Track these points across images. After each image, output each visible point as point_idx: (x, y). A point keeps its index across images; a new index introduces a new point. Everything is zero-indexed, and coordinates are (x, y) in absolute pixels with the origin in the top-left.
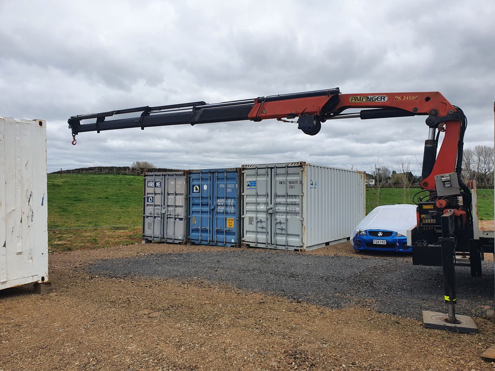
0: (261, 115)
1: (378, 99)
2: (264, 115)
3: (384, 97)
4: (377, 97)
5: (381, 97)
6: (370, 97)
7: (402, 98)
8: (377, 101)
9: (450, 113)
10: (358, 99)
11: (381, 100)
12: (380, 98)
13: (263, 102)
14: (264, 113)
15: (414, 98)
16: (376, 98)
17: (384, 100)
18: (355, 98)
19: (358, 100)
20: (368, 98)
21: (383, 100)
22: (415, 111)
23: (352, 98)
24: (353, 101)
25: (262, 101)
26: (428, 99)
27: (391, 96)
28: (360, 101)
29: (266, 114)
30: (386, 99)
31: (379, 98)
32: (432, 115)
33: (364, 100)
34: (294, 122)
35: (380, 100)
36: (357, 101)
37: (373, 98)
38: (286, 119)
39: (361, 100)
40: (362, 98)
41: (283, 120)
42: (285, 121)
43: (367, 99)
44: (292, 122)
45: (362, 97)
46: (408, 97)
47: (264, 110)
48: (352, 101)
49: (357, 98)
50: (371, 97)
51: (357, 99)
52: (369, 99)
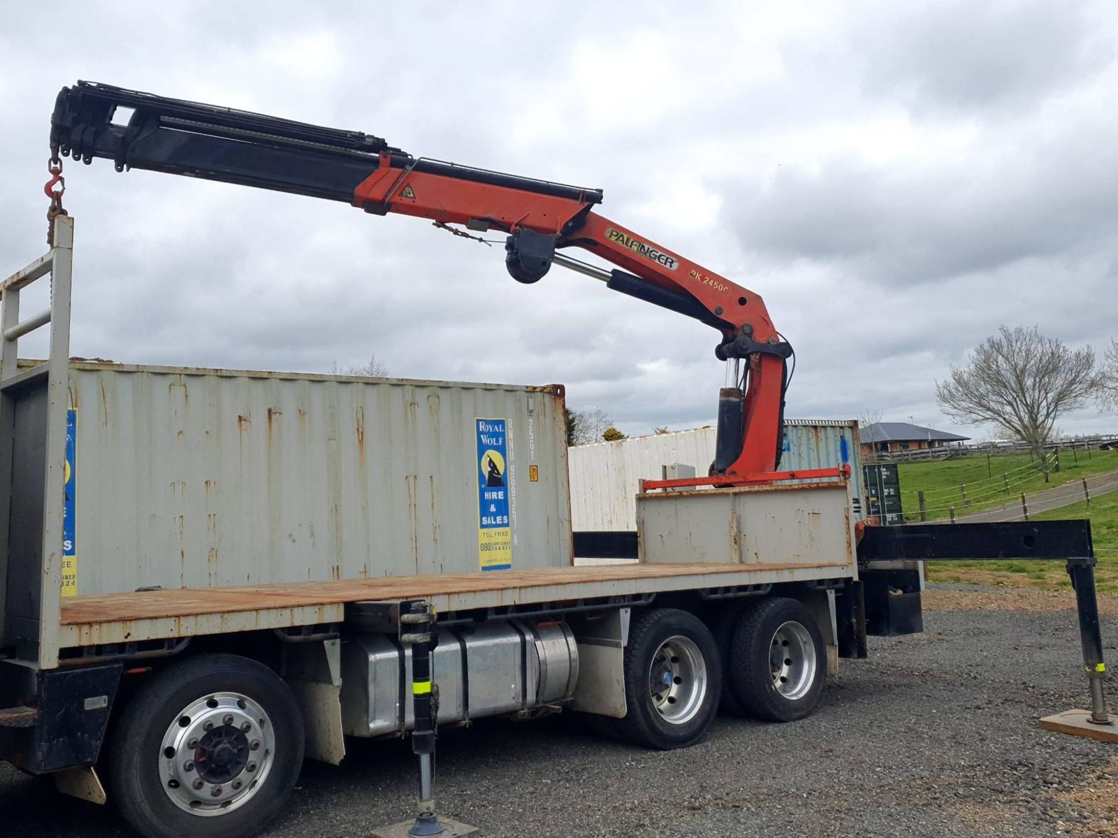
0: (397, 199)
1: (661, 260)
2: (405, 201)
3: (672, 262)
4: (660, 253)
5: (667, 258)
6: (646, 247)
7: (703, 278)
8: (657, 261)
9: (770, 341)
10: (623, 238)
11: (665, 264)
12: (665, 258)
13: (409, 168)
14: (406, 197)
15: (721, 288)
16: (658, 255)
17: (671, 266)
18: (618, 233)
19: (623, 241)
20: (643, 247)
21: (668, 264)
22: (717, 313)
23: (613, 231)
24: (613, 238)
25: (406, 164)
26: (742, 301)
27: (686, 265)
28: (626, 244)
29: (414, 202)
30: (675, 266)
31: (662, 257)
32: (746, 334)
33: (635, 248)
34: (484, 241)
35: (664, 261)
36: (621, 242)
37: (651, 251)
38: (462, 228)
39: (629, 245)
40: (630, 242)
41: (450, 229)
42: (456, 232)
43: (641, 249)
44: (481, 240)
45: (632, 240)
46: (712, 281)
47: (408, 189)
48: (610, 237)
49: (622, 235)
50: (649, 249)
51: (621, 239)
52: (644, 250)
